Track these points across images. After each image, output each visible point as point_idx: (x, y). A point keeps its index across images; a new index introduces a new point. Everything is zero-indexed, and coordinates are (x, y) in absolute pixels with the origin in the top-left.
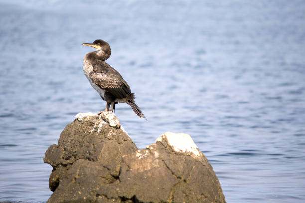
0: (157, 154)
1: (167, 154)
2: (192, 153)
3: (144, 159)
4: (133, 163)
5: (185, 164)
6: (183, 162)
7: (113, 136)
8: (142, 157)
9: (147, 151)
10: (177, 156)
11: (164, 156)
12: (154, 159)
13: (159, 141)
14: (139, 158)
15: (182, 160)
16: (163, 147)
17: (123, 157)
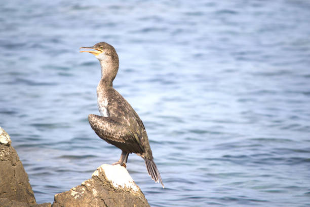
0: (95, 192)
1: (106, 192)
2: (131, 189)
3: (81, 198)
4: (69, 204)
5: (126, 203)
6: (123, 200)
7: (6, 156)
8: (78, 196)
9: (84, 189)
10: (117, 194)
11: (104, 194)
12: (92, 198)
13: (95, 175)
14: (76, 198)
15: (122, 198)
16: (101, 183)
17: (56, 195)
